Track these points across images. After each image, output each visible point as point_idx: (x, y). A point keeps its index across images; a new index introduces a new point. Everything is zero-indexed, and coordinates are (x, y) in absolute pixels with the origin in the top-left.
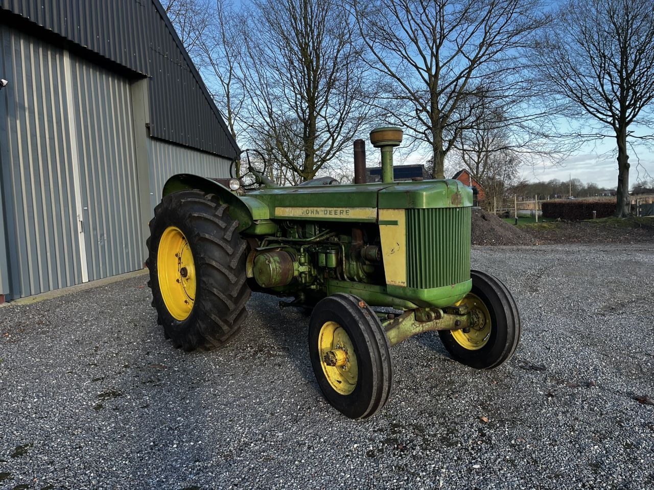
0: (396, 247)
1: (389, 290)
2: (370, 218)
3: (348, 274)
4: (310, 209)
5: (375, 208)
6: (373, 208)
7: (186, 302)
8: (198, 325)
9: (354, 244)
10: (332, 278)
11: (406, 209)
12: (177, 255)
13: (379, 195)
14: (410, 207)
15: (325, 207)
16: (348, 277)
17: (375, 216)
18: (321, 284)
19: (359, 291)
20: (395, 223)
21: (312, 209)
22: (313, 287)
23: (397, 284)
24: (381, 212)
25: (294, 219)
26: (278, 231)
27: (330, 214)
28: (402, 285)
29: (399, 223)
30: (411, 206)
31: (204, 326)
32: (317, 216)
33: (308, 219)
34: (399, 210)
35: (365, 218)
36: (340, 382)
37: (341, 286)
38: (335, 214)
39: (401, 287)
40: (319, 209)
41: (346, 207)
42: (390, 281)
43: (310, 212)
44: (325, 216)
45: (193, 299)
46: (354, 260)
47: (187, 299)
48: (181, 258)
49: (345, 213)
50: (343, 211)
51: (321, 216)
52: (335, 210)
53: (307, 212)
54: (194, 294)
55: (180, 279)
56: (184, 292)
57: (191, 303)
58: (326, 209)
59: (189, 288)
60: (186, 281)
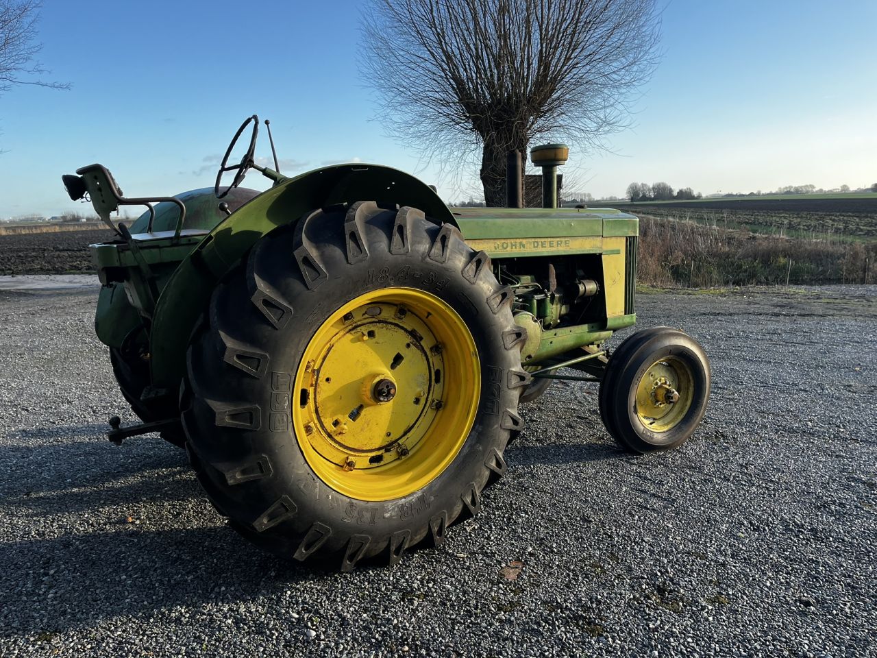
0: (618, 277)
1: (609, 323)
2: (595, 249)
4: (509, 242)
5: (600, 236)
6: (598, 237)
11: (626, 237)
13: (604, 222)
14: (631, 235)
15: (535, 238)
17: (600, 246)
20: (618, 252)
21: (513, 241)
23: (617, 315)
24: (605, 240)
27: (542, 247)
28: (621, 314)
32: (522, 250)
33: (507, 256)
34: (621, 238)
35: (589, 248)
38: (550, 246)
39: (620, 317)
40: (524, 242)
41: (565, 238)
42: (610, 313)
43: (509, 245)
44: (534, 250)
45: (377, 447)
46: (555, 302)
47: (351, 459)
48: (319, 371)
49: (563, 244)
50: (561, 241)
51: (529, 250)
52: (550, 242)
53: (505, 246)
54: (384, 433)
55: (312, 424)
56: (329, 447)
57: (362, 461)
58: (536, 240)
59: (362, 430)
60: (344, 419)
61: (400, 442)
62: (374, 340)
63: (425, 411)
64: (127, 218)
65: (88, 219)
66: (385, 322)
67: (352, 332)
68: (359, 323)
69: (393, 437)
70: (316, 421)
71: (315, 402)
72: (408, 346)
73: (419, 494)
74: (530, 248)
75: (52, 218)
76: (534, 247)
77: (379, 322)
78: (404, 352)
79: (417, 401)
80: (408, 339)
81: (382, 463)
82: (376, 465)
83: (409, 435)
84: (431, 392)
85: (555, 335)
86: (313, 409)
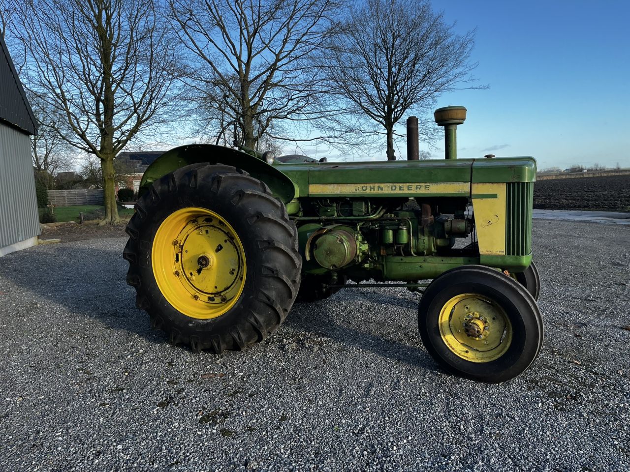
0: (494, 220)
1: (482, 260)
2: (460, 192)
3: (414, 250)
4: (368, 185)
5: (468, 182)
6: (465, 182)
7: (196, 297)
8: (252, 320)
9: (425, 219)
10: (392, 254)
11: (507, 183)
12: (175, 243)
13: (473, 170)
14: (513, 181)
15: (393, 183)
16: (414, 253)
17: (469, 190)
18: (375, 262)
19: (434, 264)
20: (494, 196)
21: (372, 185)
22: (366, 266)
23: (494, 253)
24: (474, 186)
25: (342, 196)
26: (299, 210)
27: (400, 190)
28: (501, 253)
29: (498, 197)
30: (515, 180)
31: (262, 319)
32: (380, 192)
33: (366, 196)
34: (499, 184)
35: (453, 192)
36: (467, 352)
37: (407, 261)
38: (408, 190)
39: (500, 255)
40: (382, 185)
41: (426, 182)
42: (484, 251)
43: (369, 188)
44: (392, 192)
45: (211, 292)
46: (425, 235)
47: (197, 294)
48: (183, 246)
49: (423, 188)
50: (421, 186)
51: (387, 192)
52: (408, 186)
53: (364, 188)
54: (213, 286)
55: (180, 271)
56: (188, 286)
57: (205, 298)
58: (394, 185)
59: (202, 281)
60: (195, 273)
61: (222, 294)
62: (208, 235)
63: (236, 281)
64: (618, 169)
65: (589, 170)
66: (214, 226)
67: (198, 229)
68: (201, 225)
69: (219, 289)
70: (182, 271)
71: (182, 261)
72: (226, 241)
73: (209, 321)
74: (387, 190)
75: (566, 170)
76: (392, 190)
77: (211, 226)
78: (223, 244)
79: (232, 273)
80: (226, 238)
81: (214, 302)
82: (211, 302)
83: (227, 291)
84: (240, 270)
85: (424, 261)
86: (180, 264)
